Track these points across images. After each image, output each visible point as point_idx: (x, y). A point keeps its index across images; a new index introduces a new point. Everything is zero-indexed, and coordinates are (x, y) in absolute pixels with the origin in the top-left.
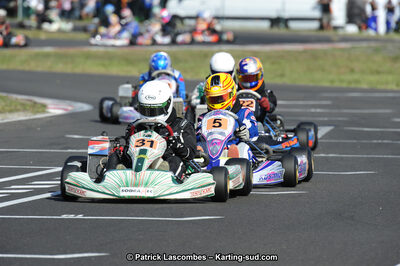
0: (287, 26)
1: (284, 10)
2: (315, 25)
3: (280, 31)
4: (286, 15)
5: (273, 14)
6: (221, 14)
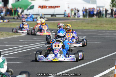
0: (55, 16)
1: (55, 12)
2: (63, 16)
3: (54, 17)
4: (55, 13)
5: (52, 13)
6: (38, 14)
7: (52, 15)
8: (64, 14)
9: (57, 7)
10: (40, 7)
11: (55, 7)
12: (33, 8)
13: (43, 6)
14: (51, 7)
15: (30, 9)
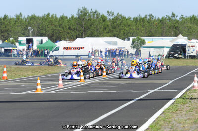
7: (77, 56)
8: (88, 55)
9: (81, 48)
10: (65, 48)
11: (79, 49)
12: (58, 50)
13: (68, 48)
14: (76, 48)
15: (56, 50)
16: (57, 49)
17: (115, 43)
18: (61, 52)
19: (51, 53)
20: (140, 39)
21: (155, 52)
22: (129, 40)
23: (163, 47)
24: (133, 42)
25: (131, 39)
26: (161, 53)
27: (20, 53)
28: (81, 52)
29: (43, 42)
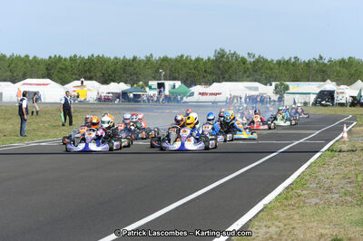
7: (213, 103)
8: (226, 102)
9: (219, 94)
10: (200, 94)
11: (216, 94)
13: (203, 93)
14: (212, 94)
15: (190, 96)
16: (192, 94)
17: (256, 89)
18: (196, 97)
19: (185, 99)
20: (283, 84)
21: (300, 99)
22: (271, 85)
23: (309, 94)
24: (276, 88)
25: (274, 84)
26: (307, 101)
27: (150, 99)
28: (218, 98)
29: (177, 87)
